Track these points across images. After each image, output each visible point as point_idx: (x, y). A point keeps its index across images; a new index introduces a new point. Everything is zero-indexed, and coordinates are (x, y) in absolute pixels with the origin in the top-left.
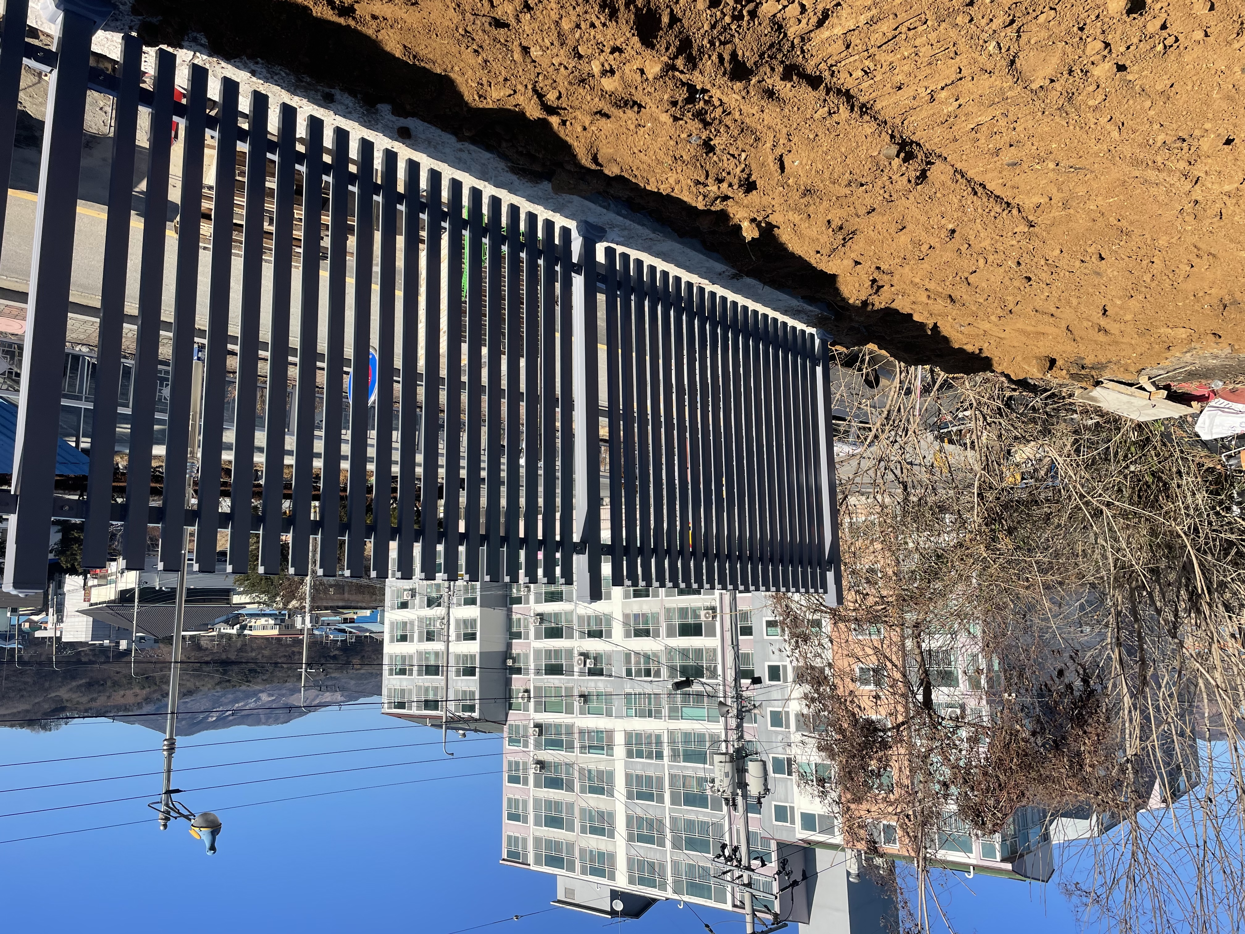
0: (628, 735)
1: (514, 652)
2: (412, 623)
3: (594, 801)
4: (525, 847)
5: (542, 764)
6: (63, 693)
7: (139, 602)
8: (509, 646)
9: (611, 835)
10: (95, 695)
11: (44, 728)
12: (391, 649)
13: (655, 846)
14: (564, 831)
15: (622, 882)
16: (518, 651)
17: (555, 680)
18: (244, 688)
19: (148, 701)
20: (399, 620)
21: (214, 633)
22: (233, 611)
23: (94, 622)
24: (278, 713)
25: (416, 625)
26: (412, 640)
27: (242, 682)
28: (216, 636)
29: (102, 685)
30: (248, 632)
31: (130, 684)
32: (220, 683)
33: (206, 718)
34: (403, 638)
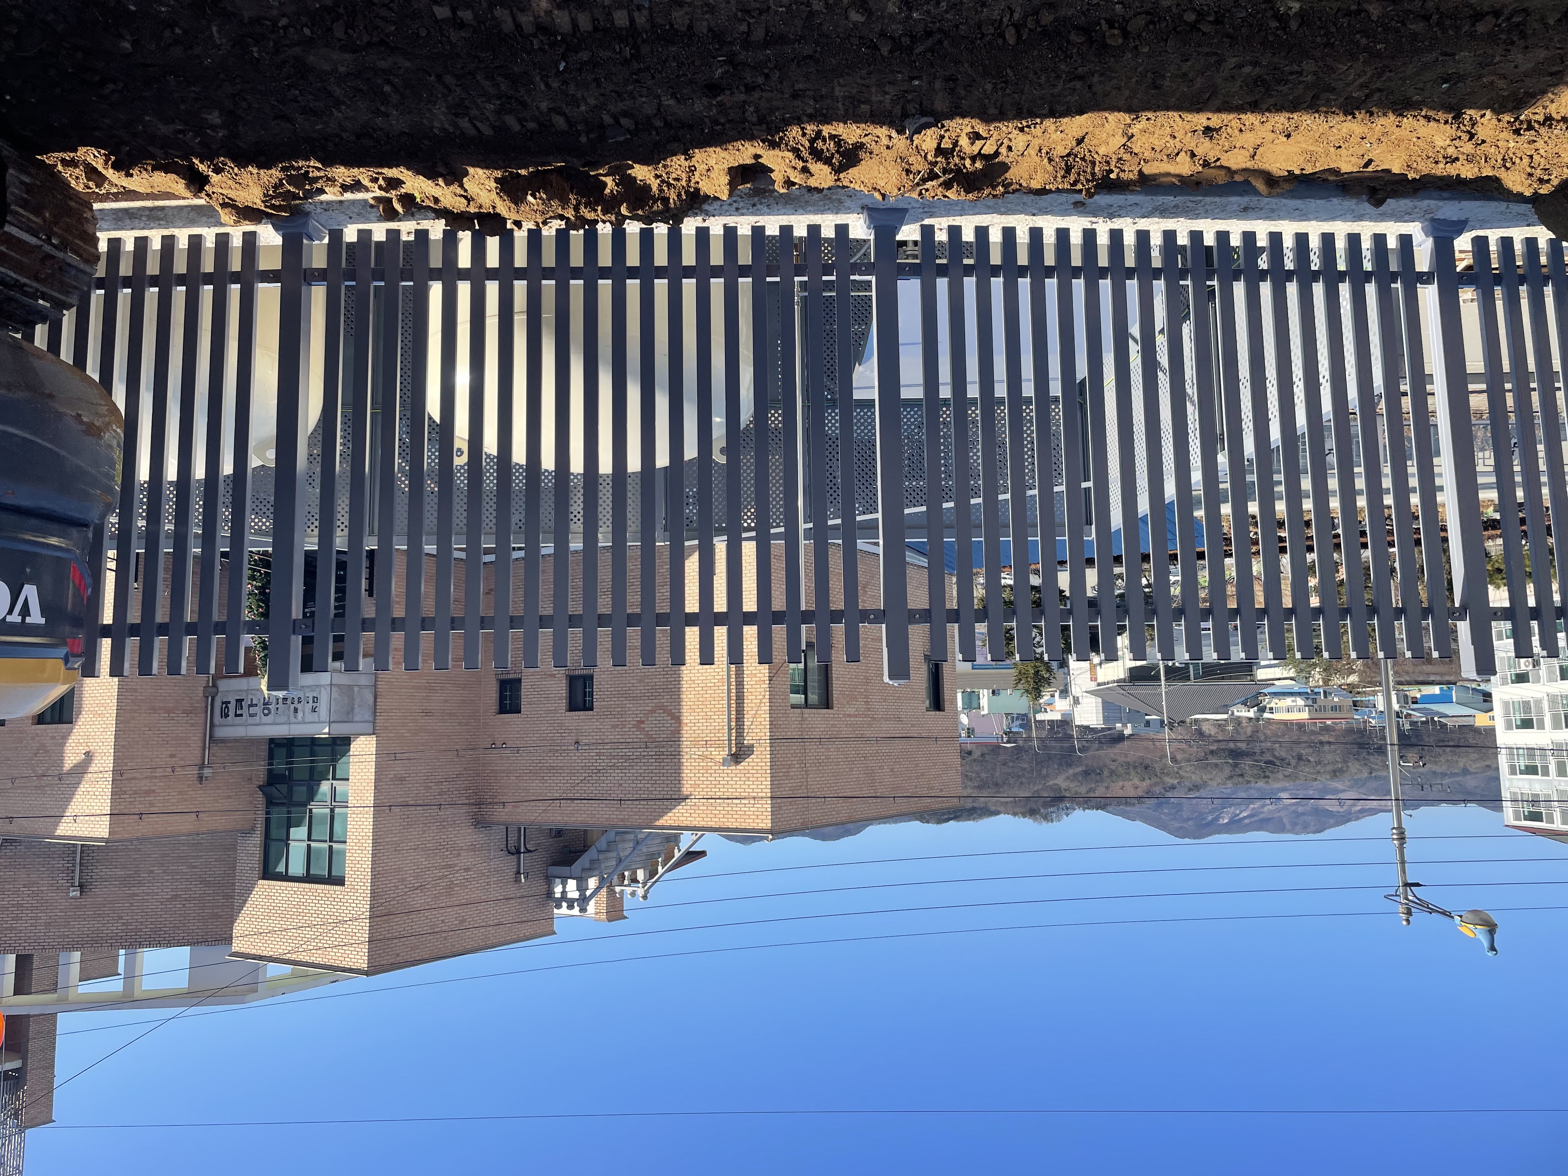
2: (1538, 702)
6: (1061, 781)
7: (1166, 680)
10: (1093, 786)
11: (1047, 818)
12: (1505, 738)
18: (1261, 784)
19: (1150, 794)
20: (1516, 698)
21: (1225, 716)
22: (1254, 690)
23: (1104, 703)
24: (1306, 818)
25: (1546, 705)
26: (1541, 726)
27: (1257, 777)
28: (1225, 720)
29: (1099, 774)
30: (1266, 715)
31: (1128, 774)
32: (1231, 777)
33: (1217, 819)
34: (1527, 724)
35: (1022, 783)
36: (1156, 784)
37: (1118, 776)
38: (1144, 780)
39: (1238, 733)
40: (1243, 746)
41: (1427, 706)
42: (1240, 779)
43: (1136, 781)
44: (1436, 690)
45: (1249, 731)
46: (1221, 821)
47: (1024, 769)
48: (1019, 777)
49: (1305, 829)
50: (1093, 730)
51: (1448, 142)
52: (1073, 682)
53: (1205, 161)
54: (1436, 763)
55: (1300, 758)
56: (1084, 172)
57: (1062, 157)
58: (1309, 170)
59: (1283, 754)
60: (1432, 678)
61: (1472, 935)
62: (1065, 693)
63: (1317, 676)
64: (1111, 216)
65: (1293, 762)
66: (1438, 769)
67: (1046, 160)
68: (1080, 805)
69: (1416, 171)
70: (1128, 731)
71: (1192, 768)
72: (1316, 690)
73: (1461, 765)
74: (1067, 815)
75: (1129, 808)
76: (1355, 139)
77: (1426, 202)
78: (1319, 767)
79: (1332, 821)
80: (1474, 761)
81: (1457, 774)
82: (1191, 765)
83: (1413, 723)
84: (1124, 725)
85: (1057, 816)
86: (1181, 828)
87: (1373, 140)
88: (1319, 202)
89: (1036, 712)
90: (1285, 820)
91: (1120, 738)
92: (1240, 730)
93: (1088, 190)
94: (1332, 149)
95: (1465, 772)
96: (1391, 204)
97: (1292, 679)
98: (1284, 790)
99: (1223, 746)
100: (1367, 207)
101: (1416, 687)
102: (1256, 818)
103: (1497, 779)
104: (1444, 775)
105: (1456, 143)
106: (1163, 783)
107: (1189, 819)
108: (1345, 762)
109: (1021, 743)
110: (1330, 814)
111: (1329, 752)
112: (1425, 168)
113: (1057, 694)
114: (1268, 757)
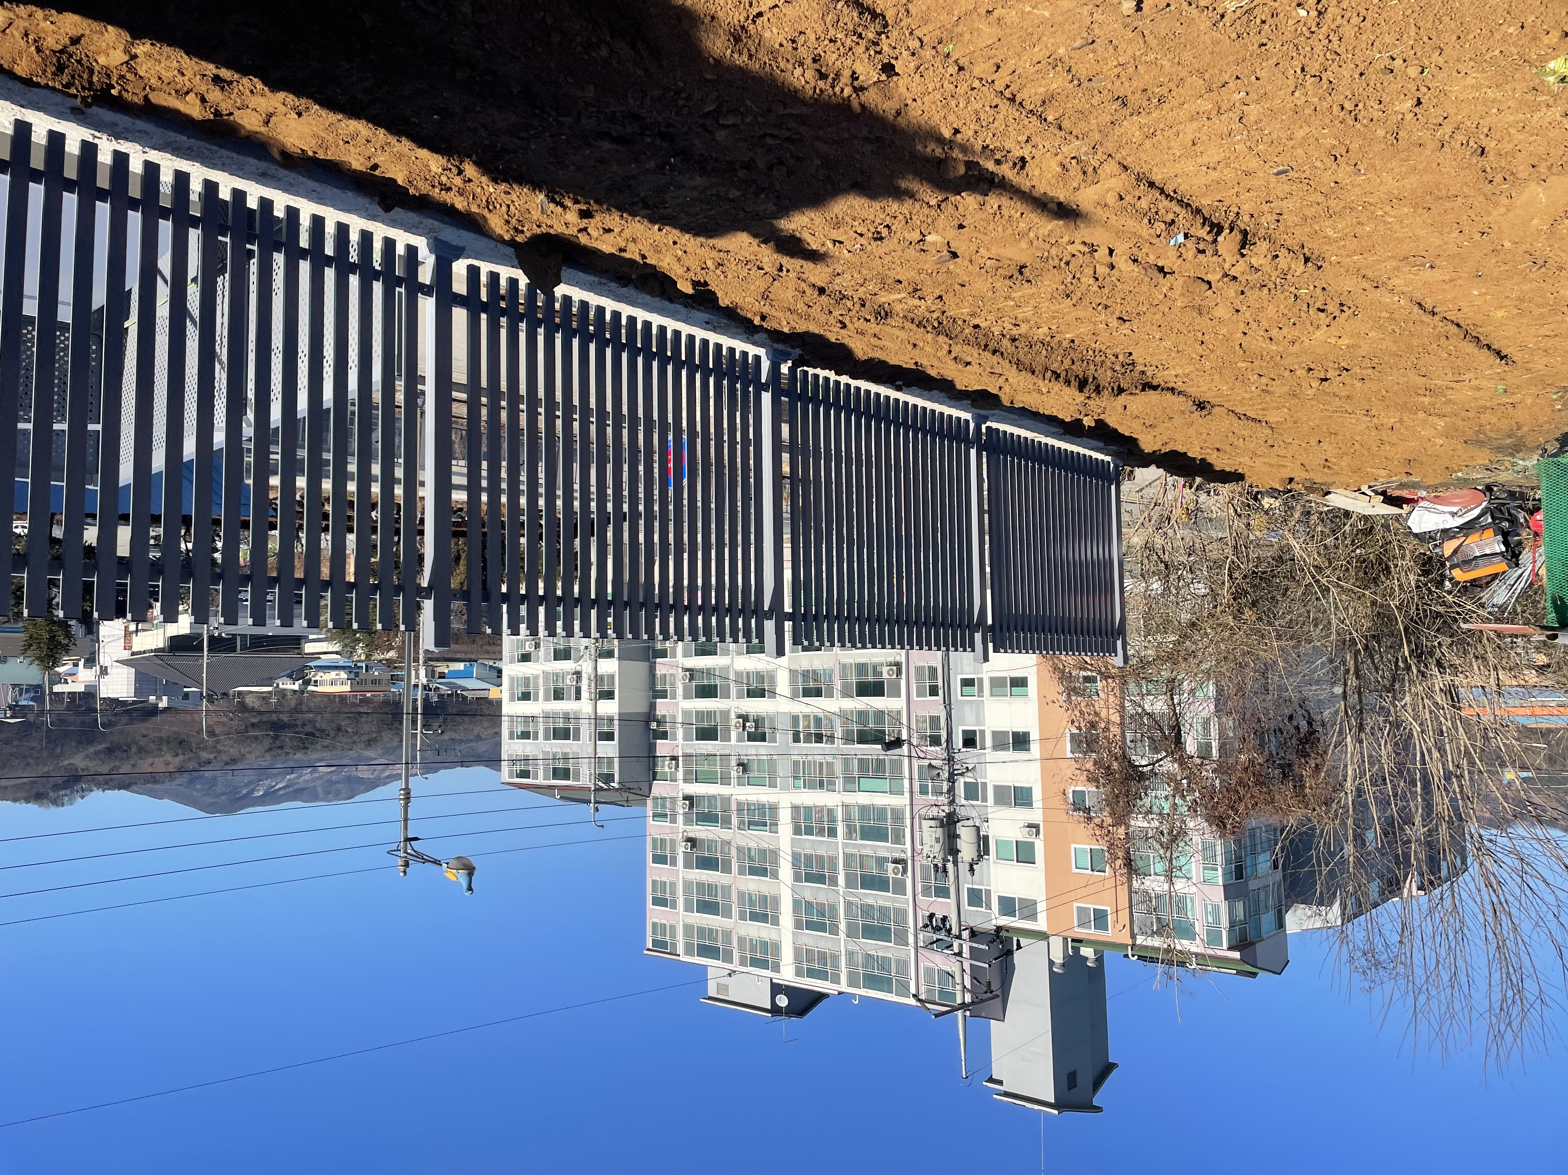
0: (795, 809)
1: (659, 712)
2: (536, 677)
3: (753, 884)
4: (673, 935)
5: (692, 842)
6: (79, 761)
7: (209, 651)
8: (653, 706)
9: (776, 922)
10: (117, 763)
11: (56, 802)
12: (511, 708)
13: (827, 935)
14: (719, 918)
15: (787, 975)
16: (663, 713)
17: (707, 746)
18: (299, 755)
19: (181, 770)
20: (520, 675)
21: (270, 689)
22: (300, 663)
23: (137, 673)
24: (339, 786)
25: (541, 681)
26: (536, 699)
27: (297, 749)
28: (270, 693)
29: (126, 751)
30: (310, 688)
31: (160, 749)
32: (270, 749)
33: (252, 792)
34: (526, 696)
35: (28, 764)
36: (190, 759)
37: (148, 752)
38: (177, 755)
39: (281, 705)
40: (285, 718)
41: (453, 680)
42: (280, 751)
43: (168, 757)
44: (461, 666)
45: (293, 704)
46: (256, 794)
47: (33, 748)
48: (25, 757)
49: (338, 796)
50: (124, 703)
51: (440, 170)
52: (101, 650)
53: (216, 110)
54: (456, 731)
55: (339, 729)
56: (79, 76)
57: (54, 52)
58: (321, 155)
59: (324, 726)
60: (458, 656)
61: (455, 879)
62: (91, 661)
63: (360, 652)
64: (117, 136)
65: (332, 733)
66: (457, 737)
67: (33, 48)
68: (99, 785)
69: (416, 188)
70: (164, 703)
71: (231, 742)
72: (359, 664)
73: (476, 732)
74: (82, 798)
75: (157, 786)
76: (361, 140)
77: (430, 221)
78: (355, 737)
79: (362, 788)
80: (486, 729)
81: (471, 741)
82: (230, 739)
83: (441, 696)
84: (159, 698)
85: (70, 799)
86: (213, 804)
87: (378, 146)
88: (335, 190)
89: (52, 683)
90: (319, 790)
91: (154, 711)
92: (285, 703)
93: (83, 98)
94: (341, 143)
95: (478, 738)
96: (398, 213)
97: (337, 653)
98: (320, 760)
99: (265, 718)
100: (379, 210)
101: (445, 664)
102: (291, 789)
103: (499, 744)
104: (461, 741)
105: (448, 172)
106: (199, 758)
107: (222, 794)
108: (379, 732)
109: (31, 717)
110: (360, 781)
111: (367, 722)
112: (424, 188)
113: (81, 663)
114: (309, 728)
